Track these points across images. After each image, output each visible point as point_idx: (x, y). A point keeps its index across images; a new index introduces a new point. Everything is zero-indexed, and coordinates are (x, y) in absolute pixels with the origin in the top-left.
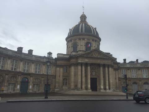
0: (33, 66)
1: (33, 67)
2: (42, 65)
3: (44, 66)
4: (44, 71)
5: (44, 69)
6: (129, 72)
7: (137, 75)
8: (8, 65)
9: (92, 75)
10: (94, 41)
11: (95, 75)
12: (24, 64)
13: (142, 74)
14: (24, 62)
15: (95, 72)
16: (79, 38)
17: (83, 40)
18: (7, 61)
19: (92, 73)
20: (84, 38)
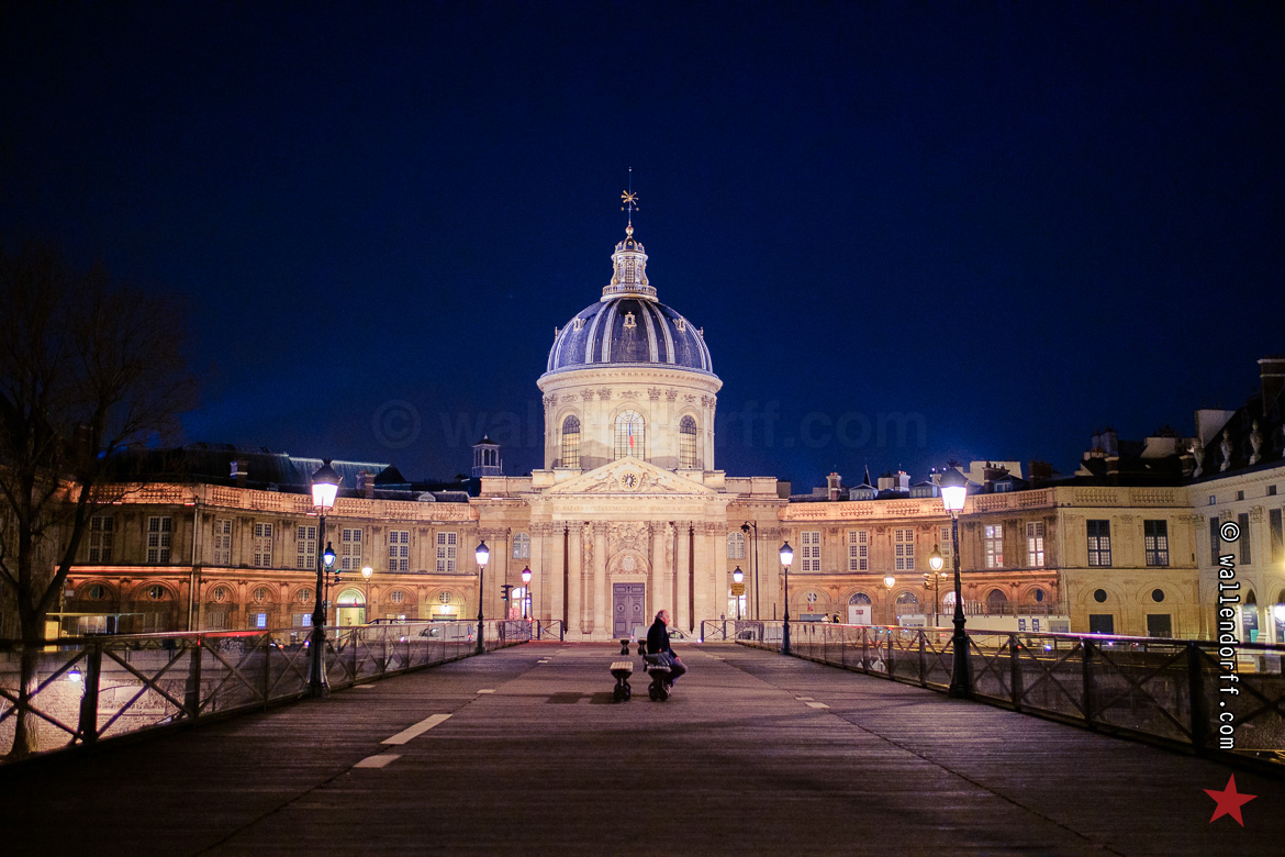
0: (376, 543)
1: (376, 549)
2: (417, 534)
3: (423, 538)
4: (423, 557)
5: (423, 552)
6: (836, 545)
7: (869, 558)
8: (286, 548)
9: (621, 571)
10: (663, 397)
11: (637, 572)
12: (342, 537)
13: (892, 552)
14: (342, 532)
15: (635, 557)
16: (584, 388)
17: (602, 398)
18: (281, 537)
19: (620, 562)
20: (608, 387)
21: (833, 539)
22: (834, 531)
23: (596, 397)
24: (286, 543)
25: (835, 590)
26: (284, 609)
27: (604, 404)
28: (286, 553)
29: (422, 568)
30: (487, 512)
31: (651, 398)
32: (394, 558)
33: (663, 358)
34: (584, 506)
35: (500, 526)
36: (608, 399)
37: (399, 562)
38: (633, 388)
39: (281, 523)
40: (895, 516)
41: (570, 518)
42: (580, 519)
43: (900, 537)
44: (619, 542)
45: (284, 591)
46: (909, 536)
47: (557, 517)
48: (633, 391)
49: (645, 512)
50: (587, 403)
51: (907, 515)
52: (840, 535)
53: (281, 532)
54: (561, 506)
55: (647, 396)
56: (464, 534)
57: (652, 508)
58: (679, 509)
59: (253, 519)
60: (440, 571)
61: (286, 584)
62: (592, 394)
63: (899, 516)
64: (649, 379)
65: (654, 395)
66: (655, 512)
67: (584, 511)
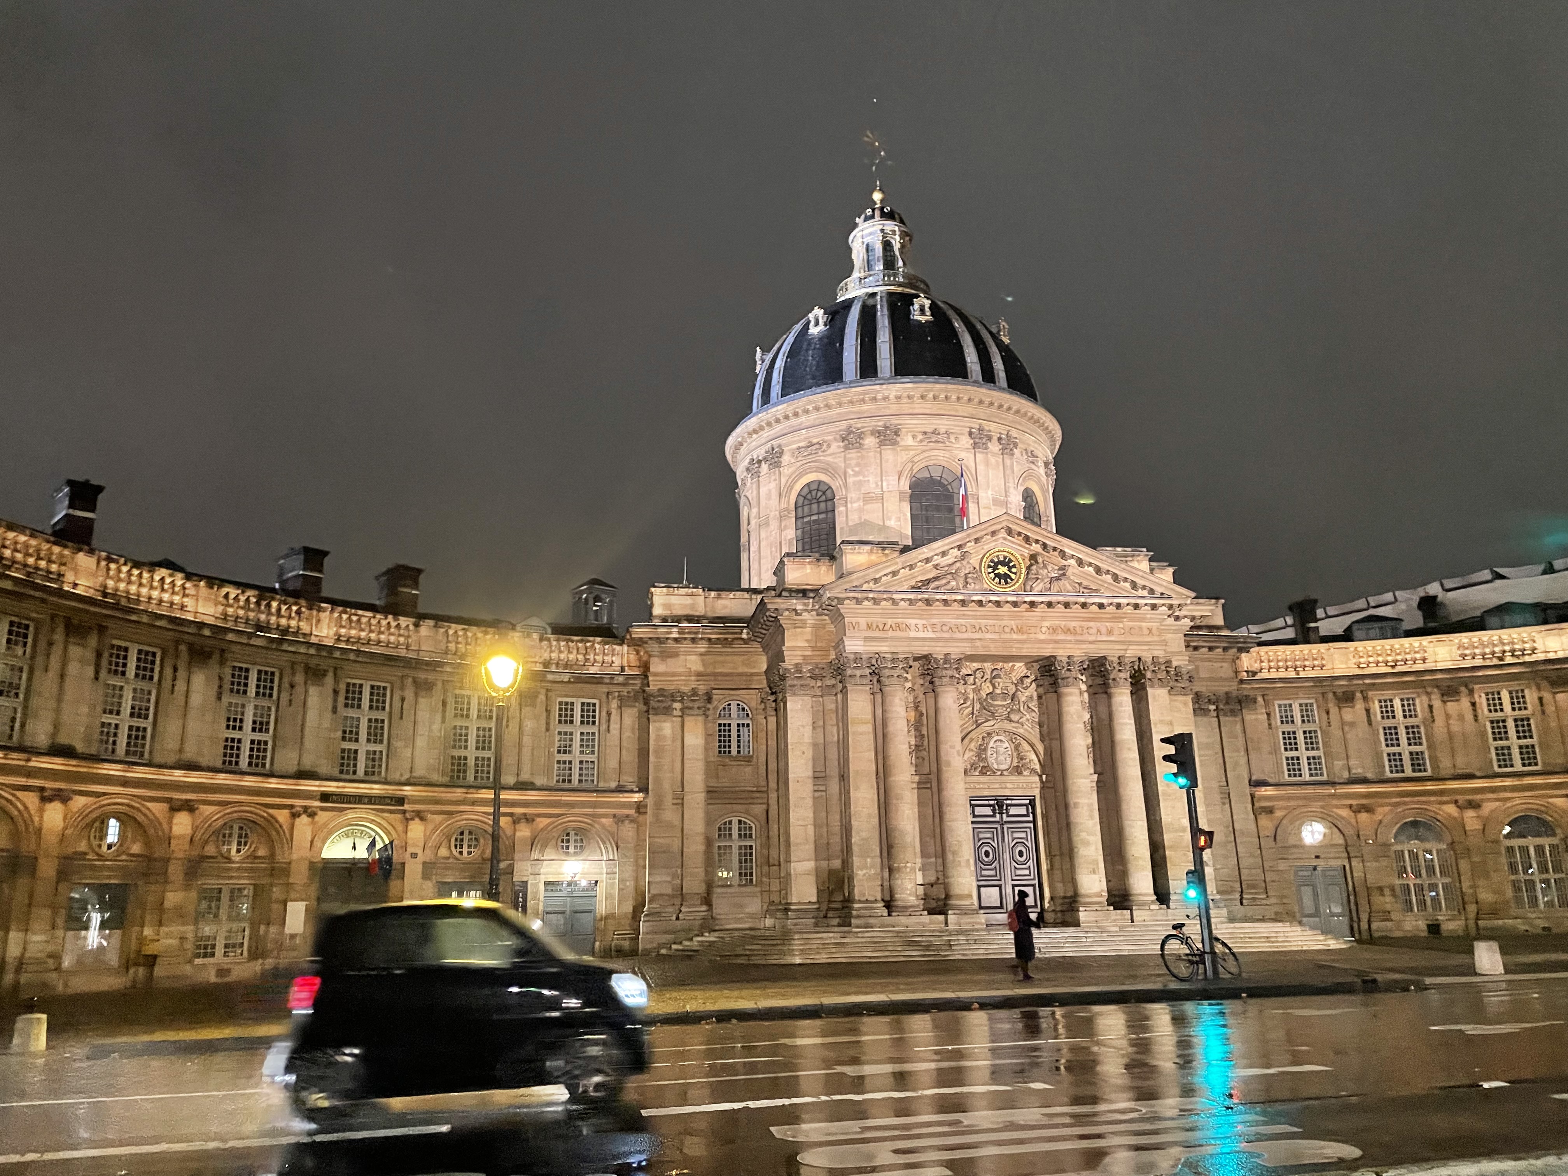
0: (424, 714)
1: (423, 729)
4: (527, 753)
5: (526, 739)
6: (1352, 724)
7: (1429, 747)
8: (193, 714)
9: (985, 770)
10: (994, 447)
11: (1017, 770)
12: (341, 699)
13: (1483, 734)
14: (342, 687)
15: (1013, 736)
16: (843, 425)
17: (881, 444)
18: (181, 686)
19: (982, 750)
20: (895, 421)
21: (1348, 715)
22: (1346, 698)
23: (870, 441)
24: (196, 699)
25: (1363, 816)
26: (175, 871)
27: (888, 453)
28: (193, 725)
29: (525, 776)
30: (666, 655)
31: (975, 445)
32: (462, 753)
33: (989, 376)
34: (912, 622)
35: (694, 685)
36: (895, 443)
37: (471, 762)
38: (943, 424)
39: (183, 648)
40: (1478, 662)
41: (884, 648)
42: (904, 650)
43: (1495, 704)
44: (977, 706)
45: (182, 824)
46: (1518, 701)
47: (853, 645)
48: (943, 431)
49: (1042, 637)
50: (853, 454)
51: (1509, 660)
52: (1360, 705)
53: (182, 674)
54: (863, 622)
55: (966, 441)
56: (614, 704)
57: (1054, 630)
58: (1110, 632)
59: (102, 630)
60: (564, 785)
61: (189, 807)
62: (861, 436)
63: (1488, 663)
64: (969, 409)
65: (979, 439)
66: (1061, 637)
67: (913, 634)
